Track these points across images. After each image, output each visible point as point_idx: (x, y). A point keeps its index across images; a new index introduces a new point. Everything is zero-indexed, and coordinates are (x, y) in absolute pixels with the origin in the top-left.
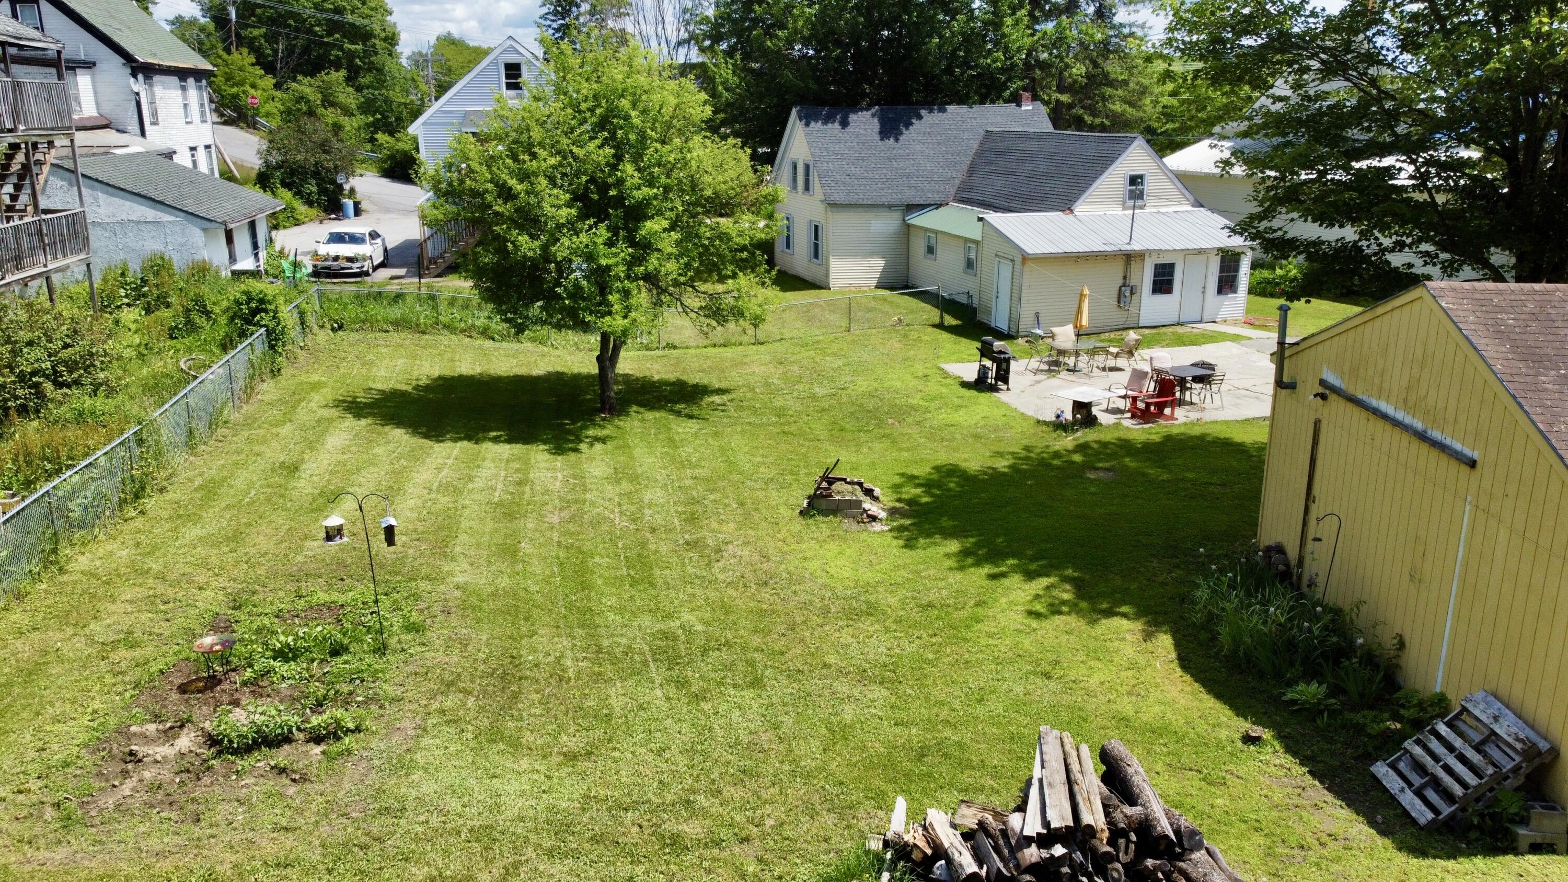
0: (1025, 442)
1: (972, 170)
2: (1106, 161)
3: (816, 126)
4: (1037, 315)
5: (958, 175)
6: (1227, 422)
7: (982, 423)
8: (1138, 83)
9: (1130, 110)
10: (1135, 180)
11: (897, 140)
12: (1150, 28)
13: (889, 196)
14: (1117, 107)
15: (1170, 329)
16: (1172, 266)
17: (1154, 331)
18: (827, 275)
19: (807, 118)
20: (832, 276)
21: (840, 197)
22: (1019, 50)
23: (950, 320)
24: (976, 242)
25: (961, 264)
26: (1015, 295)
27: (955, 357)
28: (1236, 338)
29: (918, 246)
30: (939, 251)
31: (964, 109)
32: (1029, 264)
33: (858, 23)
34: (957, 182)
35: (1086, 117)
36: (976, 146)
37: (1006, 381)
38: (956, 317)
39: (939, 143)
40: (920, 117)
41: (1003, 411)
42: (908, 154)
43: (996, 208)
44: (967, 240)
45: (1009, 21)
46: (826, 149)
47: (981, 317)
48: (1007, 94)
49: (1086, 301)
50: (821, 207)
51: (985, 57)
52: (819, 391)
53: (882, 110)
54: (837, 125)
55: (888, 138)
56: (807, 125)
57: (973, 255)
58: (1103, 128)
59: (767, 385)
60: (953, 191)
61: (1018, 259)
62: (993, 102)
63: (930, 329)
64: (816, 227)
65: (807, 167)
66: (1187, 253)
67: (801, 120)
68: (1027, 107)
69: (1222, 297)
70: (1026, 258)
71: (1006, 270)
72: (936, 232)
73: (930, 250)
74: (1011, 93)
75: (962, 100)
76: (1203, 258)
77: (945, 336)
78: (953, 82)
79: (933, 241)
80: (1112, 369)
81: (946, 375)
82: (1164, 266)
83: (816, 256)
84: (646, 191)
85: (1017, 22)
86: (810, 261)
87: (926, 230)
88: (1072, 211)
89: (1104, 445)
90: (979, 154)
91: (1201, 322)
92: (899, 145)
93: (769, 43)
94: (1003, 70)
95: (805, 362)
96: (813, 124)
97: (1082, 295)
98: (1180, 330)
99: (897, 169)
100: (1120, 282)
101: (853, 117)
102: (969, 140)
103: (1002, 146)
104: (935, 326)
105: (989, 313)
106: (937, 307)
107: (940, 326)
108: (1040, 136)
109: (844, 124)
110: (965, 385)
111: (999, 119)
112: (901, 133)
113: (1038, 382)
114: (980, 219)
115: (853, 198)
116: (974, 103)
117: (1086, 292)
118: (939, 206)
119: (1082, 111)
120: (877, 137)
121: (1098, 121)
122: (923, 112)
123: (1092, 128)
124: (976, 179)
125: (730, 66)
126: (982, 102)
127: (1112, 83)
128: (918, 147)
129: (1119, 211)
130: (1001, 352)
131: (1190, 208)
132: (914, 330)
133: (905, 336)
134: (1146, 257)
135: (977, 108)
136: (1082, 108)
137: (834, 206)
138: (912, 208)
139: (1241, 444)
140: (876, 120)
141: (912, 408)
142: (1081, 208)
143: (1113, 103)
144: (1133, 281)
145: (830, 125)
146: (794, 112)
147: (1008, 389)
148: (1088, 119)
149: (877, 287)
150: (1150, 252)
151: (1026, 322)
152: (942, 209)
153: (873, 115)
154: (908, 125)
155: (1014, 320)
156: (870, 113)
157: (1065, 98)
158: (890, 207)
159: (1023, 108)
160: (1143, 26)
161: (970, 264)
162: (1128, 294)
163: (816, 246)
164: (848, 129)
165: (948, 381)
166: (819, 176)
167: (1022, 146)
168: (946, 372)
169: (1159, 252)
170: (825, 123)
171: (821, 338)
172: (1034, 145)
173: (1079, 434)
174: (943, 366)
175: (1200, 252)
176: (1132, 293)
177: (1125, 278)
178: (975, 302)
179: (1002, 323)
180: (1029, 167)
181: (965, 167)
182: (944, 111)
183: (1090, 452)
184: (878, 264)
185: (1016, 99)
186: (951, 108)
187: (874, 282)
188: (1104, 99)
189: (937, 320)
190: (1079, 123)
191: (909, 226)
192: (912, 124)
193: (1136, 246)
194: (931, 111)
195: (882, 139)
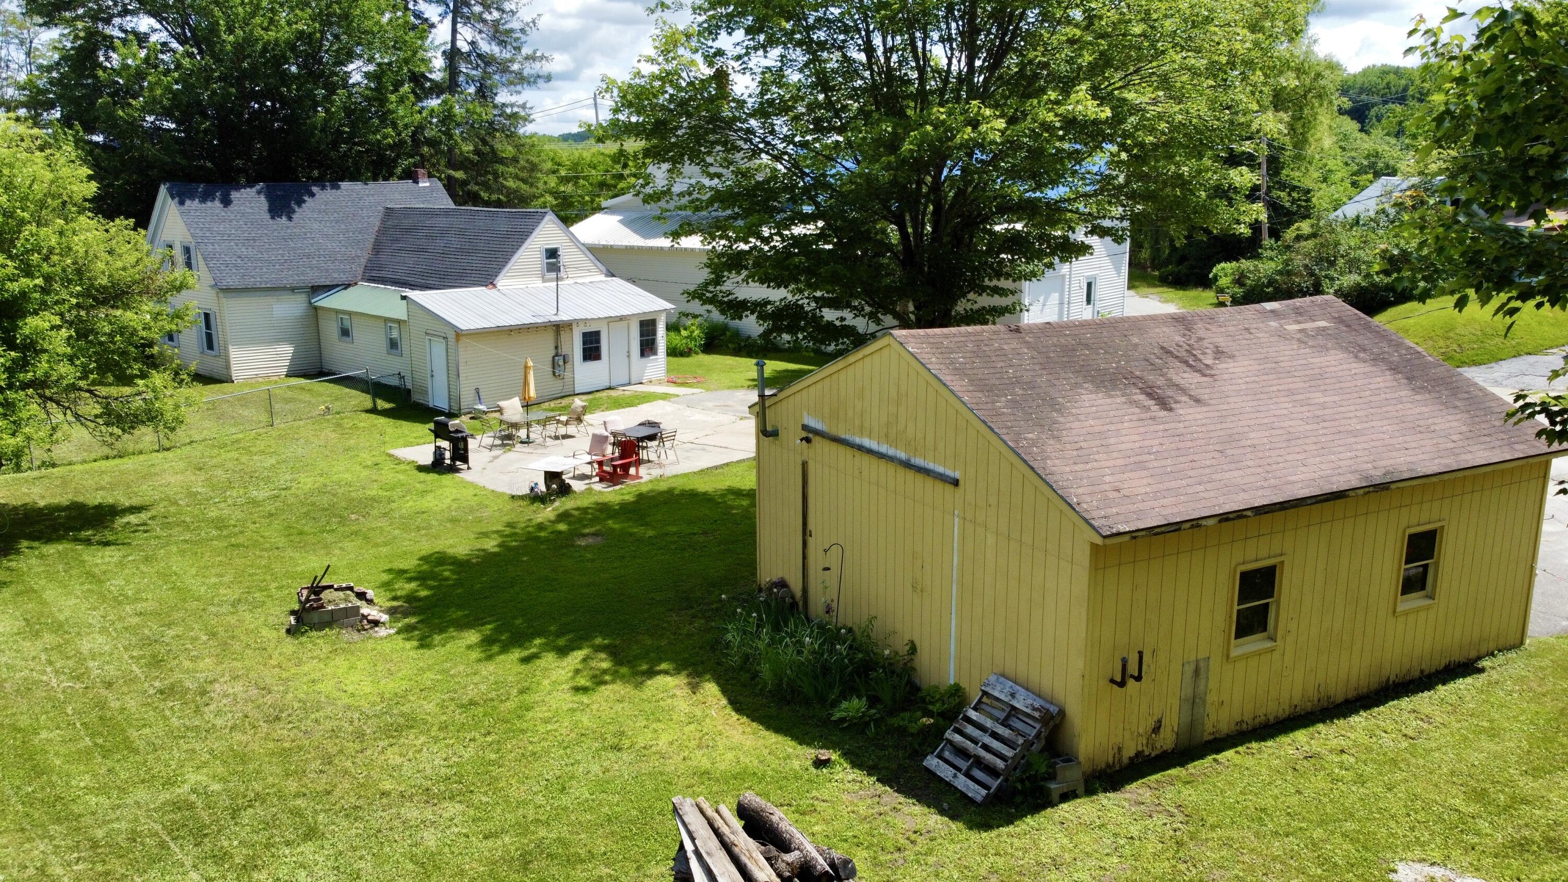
0: (506, 519)
1: (377, 248)
2: (523, 236)
3: (193, 205)
4: (477, 391)
5: (364, 256)
6: (685, 475)
7: (454, 506)
8: (527, 161)
9: (524, 186)
10: (552, 253)
11: (290, 219)
12: (531, 108)
13: (291, 279)
14: (511, 183)
15: (604, 394)
16: (597, 334)
17: (590, 397)
18: (228, 367)
19: (181, 197)
20: (234, 367)
21: (232, 281)
22: (406, 126)
23: (382, 404)
24: (399, 322)
25: (383, 344)
26: (453, 372)
27: (401, 441)
28: (665, 397)
29: (330, 330)
30: (356, 333)
31: (358, 186)
32: (464, 340)
33: (230, 94)
34: (363, 261)
35: (482, 194)
36: (378, 224)
37: (465, 460)
38: (389, 401)
39: (337, 222)
40: (312, 195)
41: (472, 491)
42: (305, 234)
43: (413, 287)
44: (387, 320)
45: (393, 98)
46: (209, 230)
47: (416, 397)
48: (399, 170)
49: (532, 372)
50: (212, 293)
51: (374, 133)
52: (260, 494)
53: (268, 187)
54: (217, 204)
55: (280, 217)
56: (182, 203)
57: (395, 334)
58: (499, 204)
59: (192, 495)
60: (360, 270)
61: (451, 336)
62: (386, 179)
63: (364, 415)
64: (207, 316)
65: (187, 250)
66: (610, 320)
67: (173, 197)
68: (424, 184)
69: (644, 360)
70: (459, 334)
71: (439, 349)
72: (350, 313)
73: (345, 333)
74: (404, 170)
75: (354, 178)
76: (624, 323)
77: (382, 421)
78: (340, 158)
79: (347, 324)
80: (566, 437)
81: (398, 461)
82: (591, 333)
83: (210, 346)
84: (25, 282)
85: (401, 100)
86: (202, 353)
87: (337, 312)
88: (494, 286)
89: (584, 510)
90: (382, 231)
91: (629, 384)
92: (292, 224)
93: (120, 113)
94: (391, 147)
95: (230, 465)
96: (188, 202)
97: (526, 367)
98: (612, 393)
99: (294, 249)
100: (553, 352)
101: (234, 195)
102: (369, 217)
103: (406, 223)
104: (367, 411)
105: (426, 393)
106: (367, 392)
107: (374, 411)
108: (446, 212)
109: (226, 202)
110: (422, 469)
111: (397, 196)
112: (294, 211)
113: (496, 457)
114: (404, 298)
115: (250, 282)
116: (367, 179)
117: (530, 364)
118: (347, 286)
119: (476, 188)
120: (267, 216)
121: (494, 197)
122: (315, 189)
123: (487, 204)
124: (384, 257)
125: (70, 138)
126: (375, 179)
127: (502, 161)
128: (316, 226)
129: (539, 284)
130: (457, 431)
131: (602, 278)
132: (346, 417)
133: (339, 425)
134: (574, 326)
135: (372, 185)
136: (477, 184)
137: (228, 291)
138: (317, 290)
139: (705, 494)
140: (262, 198)
141: (373, 499)
142: (502, 282)
143: (505, 179)
144: (565, 350)
145: (209, 204)
146: (163, 190)
147: (469, 468)
148: (484, 195)
149: (287, 376)
150: (577, 321)
151: (467, 398)
152: (351, 289)
153: (259, 193)
154: (300, 202)
155: (453, 397)
156: (254, 190)
157: (459, 175)
158: (293, 290)
159: (421, 185)
160: (523, 106)
161: (393, 344)
162: (561, 363)
163: (209, 337)
164: (231, 208)
165: (402, 467)
166: (205, 259)
167: (428, 223)
168: (397, 458)
169: (585, 321)
170: (203, 200)
171: (241, 436)
172: (441, 222)
173: (557, 504)
174: (392, 452)
175: (621, 318)
176: (565, 362)
177: (556, 348)
178: (409, 385)
179: (442, 404)
180: (440, 243)
181: (369, 246)
182: (338, 188)
183: (572, 519)
184: (286, 351)
185: (410, 175)
186: (344, 185)
187: (284, 371)
188: (496, 175)
189: (369, 405)
190: (474, 199)
191: (316, 308)
192: (304, 201)
193: (564, 317)
194: (323, 188)
195: (273, 218)
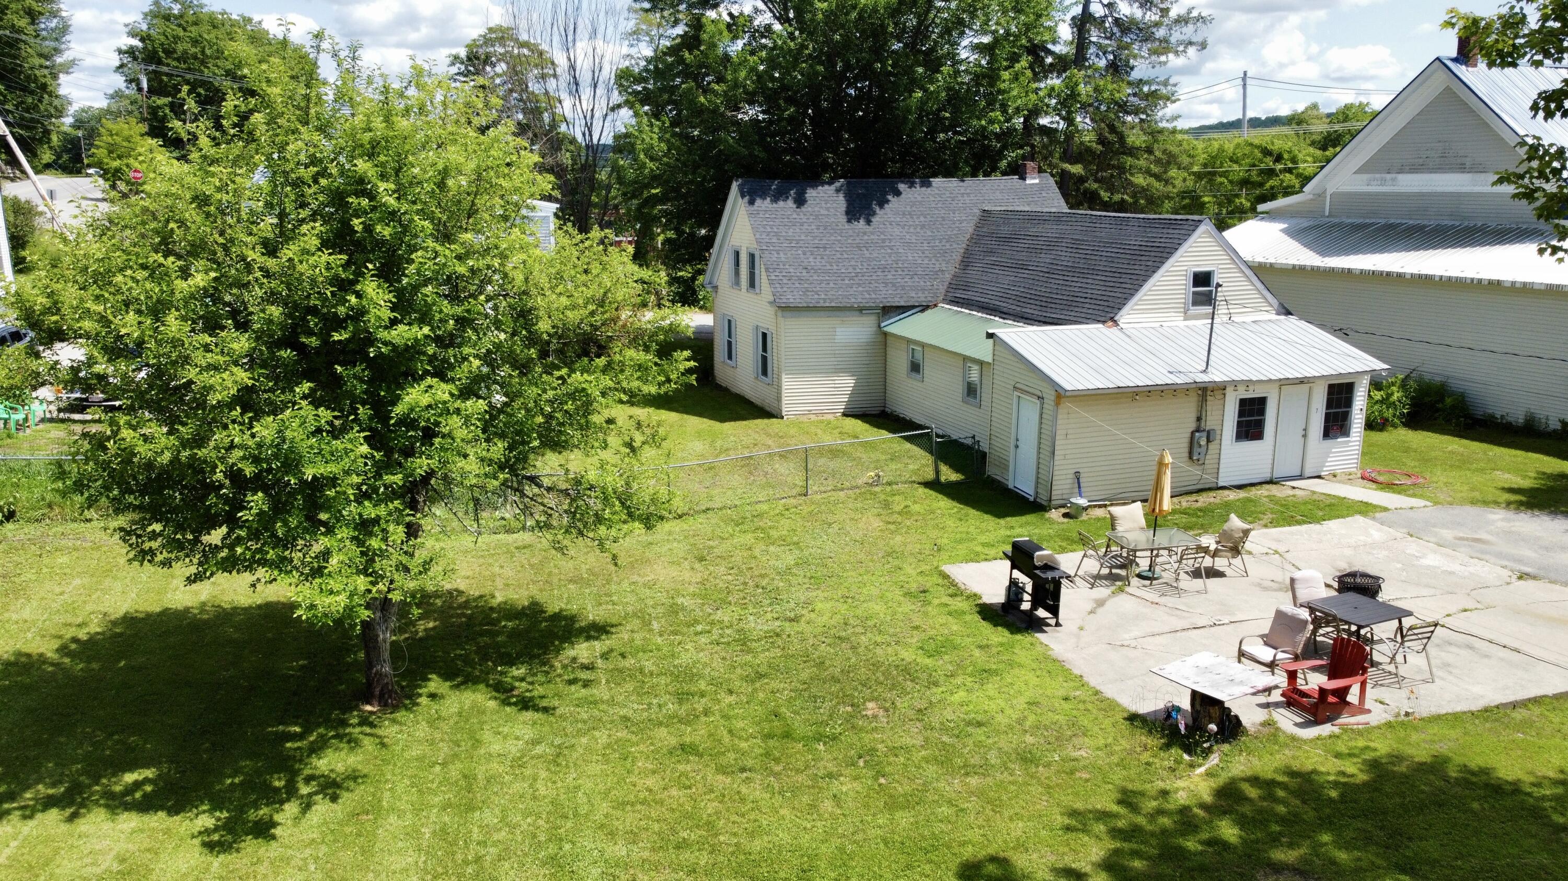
0: (1119, 780)
1: (966, 262)
2: (1164, 253)
3: (763, 204)
4: (1077, 475)
5: (949, 268)
7: (1031, 718)
8: (1164, 152)
9: (1156, 184)
10: (1202, 279)
11: (869, 222)
12: (1175, 85)
13: (859, 296)
14: (1140, 180)
15: (1263, 491)
16: (1262, 401)
17: (1242, 494)
18: (779, 399)
19: (751, 195)
20: (785, 401)
21: (793, 298)
22: (1018, 110)
23: (949, 475)
24: (981, 363)
25: (959, 389)
26: (1046, 448)
27: (962, 549)
29: (899, 362)
30: (928, 370)
31: (953, 183)
32: (1066, 405)
33: (817, 74)
34: (948, 277)
35: (1102, 193)
36: (971, 230)
37: (1054, 610)
38: (957, 470)
39: (923, 227)
40: (898, 193)
41: (1060, 684)
42: (884, 241)
43: (1004, 314)
44: (966, 359)
45: (1006, 75)
46: (777, 235)
47: (992, 471)
48: (1003, 164)
49: (1168, 472)
50: (771, 311)
51: (979, 119)
53: (848, 184)
54: (790, 203)
55: (858, 220)
56: (751, 202)
57: (974, 376)
58: (1121, 207)
59: (674, 610)
60: (942, 289)
61: (1050, 396)
62: (987, 174)
63: (922, 491)
64: (764, 335)
65: (752, 257)
66: (1284, 383)
67: (743, 196)
68: (1033, 180)
69: (1329, 442)
70: (1061, 395)
71: (1029, 412)
72: (923, 345)
73: (915, 368)
74: (1009, 164)
75: (949, 172)
76: (1305, 387)
77: (943, 504)
78: (936, 150)
79: (919, 356)
80: (1214, 575)
81: (956, 592)
82: (1252, 401)
83: (765, 372)
85: (1016, 78)
86: (757, 378)
87: (909, 341)
88: (1116, 323)
89: (1267, 787)
90: (977, 238)
91: (1301, 477)
92: (870, 229)
93: (702, 99)
94: (998, 137)
95: (738, 558)
96: (758, 202)
97: (1161, 464)
98: (1274, 490)
99: (869, 259)
100: (1192, 426)
101: (811, 193)
102: (961, 222)
103: (1005, 230)
104: (927, 484)
105: (1006, 467)
106: (931, 453)
107: (935, 485)
108: (1058, 218)
109: (800, 201)
110: (986, 611)
111: (998, 195)
112: (874, 213)
113: (1100, 603)
114: (990, 336)
115: (812, 299)
116: (965, 175)
117: (1168, 459)
118: (925, 308)
119: (1096, 186)
120: (843, 219)
121: (1117, 197)
122: (902, 187)
123: (1106, 206)
124: (974, 274)
125: (656, 130)
126: (974, 174)
127: (1132, 152)
128: (897, 231)
129: (1179, 322)
130: (1048, 567)
131: (1274, 317)
132: (899, 493)
133: (887, 505)
134: (1229, 391)
135: (969, 181)
136: (1096, 181)
137: (786, 309)
138: (889, 311)
140: (841, 197)
141: (907, 671)
142: (1127, 317)
143: (1132, 174)
144: (1210, 423)
145: (781, 203)
146: (735, 187)
147: (1058, 624)
148: (1105, 195)
149: (845, 415)
150: (1235, 384)
151: (1062, 486)
152: (929, 312)
153: (838, 191)
154: (882, 203)
155: (1044, 480)
156: (833, 187)
157: (1077, 169)
158: (861, 310)
159: (1028, 181)
160: (1166, 83)
161: (971, 391)
162: (1203, 442)
163: (764, 360)
164: (804, 209)
165: (959, 604)
166: (767, 270)
167: (1033, 231)
168: (953, 584)
169: (1248, 383)
170: (775, 199)
171: (765, 507)
172: (1051, 230)
173: (1214, 760)
174: (948, 569)
175: (1302, 381)
176: (1208, 441)
177: (1199, 419)
178: (984, 447)
179: (1024, 484)
180: (1046, 258)
181: (957, 257)
182: (929, 185)
184: (847, 383)
185: (1018, 170)
186: (937, 182)
187: (841, 408)
188: (1122, 169)
189: (930, 475)
190: (1092, 200)
191: (885, 334)
192: (888, 201)
193: (1216, 376)
194: (912, 185)
195: (849, 221)
